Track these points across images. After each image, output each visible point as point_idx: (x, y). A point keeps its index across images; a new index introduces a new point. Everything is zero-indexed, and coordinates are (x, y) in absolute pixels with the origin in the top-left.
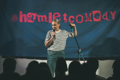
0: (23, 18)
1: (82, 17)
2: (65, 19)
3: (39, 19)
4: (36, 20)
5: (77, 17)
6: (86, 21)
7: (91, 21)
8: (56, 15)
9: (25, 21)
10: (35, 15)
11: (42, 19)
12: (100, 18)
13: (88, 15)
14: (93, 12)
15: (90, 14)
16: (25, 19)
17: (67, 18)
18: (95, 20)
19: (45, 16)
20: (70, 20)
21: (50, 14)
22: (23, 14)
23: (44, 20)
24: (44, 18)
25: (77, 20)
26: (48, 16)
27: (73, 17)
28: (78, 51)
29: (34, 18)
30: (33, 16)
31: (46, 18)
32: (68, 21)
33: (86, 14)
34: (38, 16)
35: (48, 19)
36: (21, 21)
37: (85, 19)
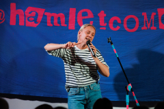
0: (17, 16)
1: (137, 20)
4: (44, 22)
5: (126, 19)
6: (144, 28)
7: (153, 28)
8: (85, 14)
9: (21, 23)
10: (41, 12)
11: (56, 21)
13: (149, 16)
14: (159, 10)
15: (154, 14)
16: (22, 18)
17: (107, 21)
18: (162, 26)
19: (61, 15)
21: (72, 11)
22: (17, 8)
23: (59, 23)
24: (59, 18)
25: (125, 26)
26: (67, 15)
28: (126, 87)
29: (40, 18)
31: (63, 20)
32: (108, 26)
33: (144, 14)
34: (47, 14)
35: (67, 22)
36: (12, 23)
37: (141, 24)
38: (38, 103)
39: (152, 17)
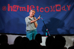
0: (10, 8)
1: (49, 8)
2: (38, 9)
3: (20, 9)
4: (19, 10)
5: (45, 8)
6: (51, 11)
7: (54, 11)
8: (32, 7)
9: (12, 10)
11: (23, 9)
12: (60, 9)
13: (53, 7)
14: (56, 5)
15: (54, 6)
16: (12, 9)
17: (39, 9)
18: (57, 10)
19: (24, 7)
20: (40, 10)
21: (28, 6)
22: (10, 6)
23: (24, 10)
24: (24, 9)
25: (45, 10)
26: (26, 8)
27: (43, 9)
29: (18, 9)
30: (17, 7)
31: (25, 9)
32: (39, 11)
33: (51, 7)
34: (20, 7)
35: (26, 10)
36: (9, 10)
37: (50, 10)
38: (17, 36)
39: (54, 7)
